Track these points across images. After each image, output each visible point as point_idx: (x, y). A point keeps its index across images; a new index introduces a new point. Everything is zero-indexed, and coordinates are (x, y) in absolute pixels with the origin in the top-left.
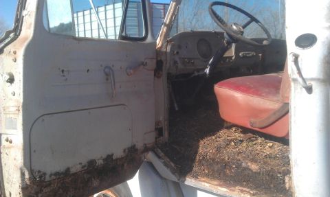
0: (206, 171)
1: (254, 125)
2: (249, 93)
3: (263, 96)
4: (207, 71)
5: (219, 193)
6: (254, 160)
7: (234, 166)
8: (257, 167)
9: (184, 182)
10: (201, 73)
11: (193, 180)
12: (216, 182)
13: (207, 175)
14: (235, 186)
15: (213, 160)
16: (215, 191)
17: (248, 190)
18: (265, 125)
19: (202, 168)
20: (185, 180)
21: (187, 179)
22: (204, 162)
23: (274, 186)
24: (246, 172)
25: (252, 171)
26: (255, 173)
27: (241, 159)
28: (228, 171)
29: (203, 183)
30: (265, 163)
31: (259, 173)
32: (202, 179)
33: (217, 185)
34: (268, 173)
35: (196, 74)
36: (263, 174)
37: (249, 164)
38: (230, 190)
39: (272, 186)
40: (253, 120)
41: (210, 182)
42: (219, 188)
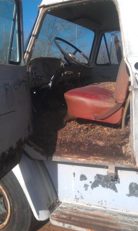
0: (66, 151)
1: (97, 118)
2: (93, 98)
3: (102, 100)
4: (50, 84)
5: (79, 162)
6: (100, 139)
7: (87, 145)
8: (103, 143)
9: (52, 159)
10: (46, 86)
11: (59, 157)
12: (75, 156)
13: (67, 153)
14: (89, 157)
15: (71, 142)
16: (76, 162)
17: (99, 158)
18: (105, 117)
19: (63, 149)
20: (52, 158)
21: (54, 157)
22: (64, 145)
23: (116, 153)
24: (95, 148)
25: (100, 146)
26: (102, 146)
27: (92, 140)
28: (82, 148)
29: (67, 158)
30: (108, 140)
31: (105, 147)
32: (65, 156)
33: (77, 158)
34: (111, 146)
35: (44, 87)
36: (107, 147)
37: (97, 142)
38: (88, 159)
39: (114, 153)
40: (96, 115)
41: (71, 156)
42: (79, 159)
